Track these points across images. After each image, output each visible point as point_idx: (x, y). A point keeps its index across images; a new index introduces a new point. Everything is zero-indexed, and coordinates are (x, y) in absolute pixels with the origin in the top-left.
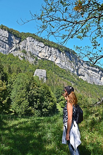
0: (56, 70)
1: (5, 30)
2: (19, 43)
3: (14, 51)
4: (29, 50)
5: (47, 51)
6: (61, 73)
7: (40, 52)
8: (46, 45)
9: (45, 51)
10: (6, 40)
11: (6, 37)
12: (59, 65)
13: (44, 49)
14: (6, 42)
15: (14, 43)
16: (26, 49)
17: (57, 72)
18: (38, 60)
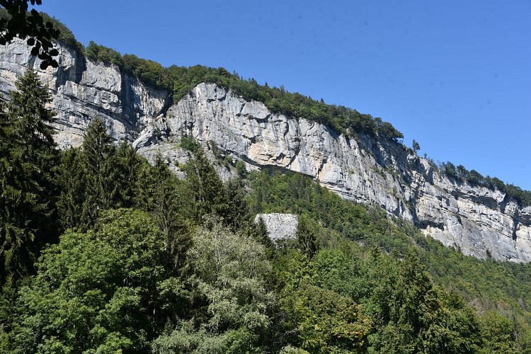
0: (328, 210)
1: (107, 64)
2: (164, 111)
3: (148, 144)
4: (207, 137)
5: (281, 136)
6: (350, 220)
7: (253, 140)
8: (275, 110)
9: (272, 136)
10: (111, 104)
11: (115, 92)
12: (336, 188)
13: (270, 125)
14: (114, 109)
15: (146, 111)
16: (195, 132)
17: (336, 218)
18: (249, 176)
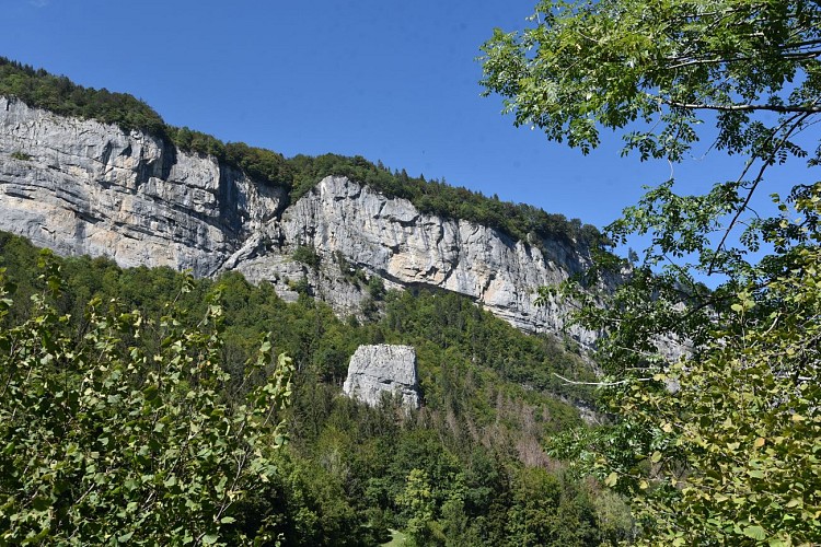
0: (485, 341)
1: (203, 155)
2: (278, 213)
3: (253, 256)
4: (332, 246)
5: (433, 244)
6: (517, 355)
7: (396, 250)
8: (426, 210)
9: (420, 243)
10: (205, 205)
11: (210, 190)
12: (507, 312)
13: (418, 230)
14: (209, 212)
15: (252, 214)
16: (318, 239)
17: (495, 352)
18: (386, 297)
